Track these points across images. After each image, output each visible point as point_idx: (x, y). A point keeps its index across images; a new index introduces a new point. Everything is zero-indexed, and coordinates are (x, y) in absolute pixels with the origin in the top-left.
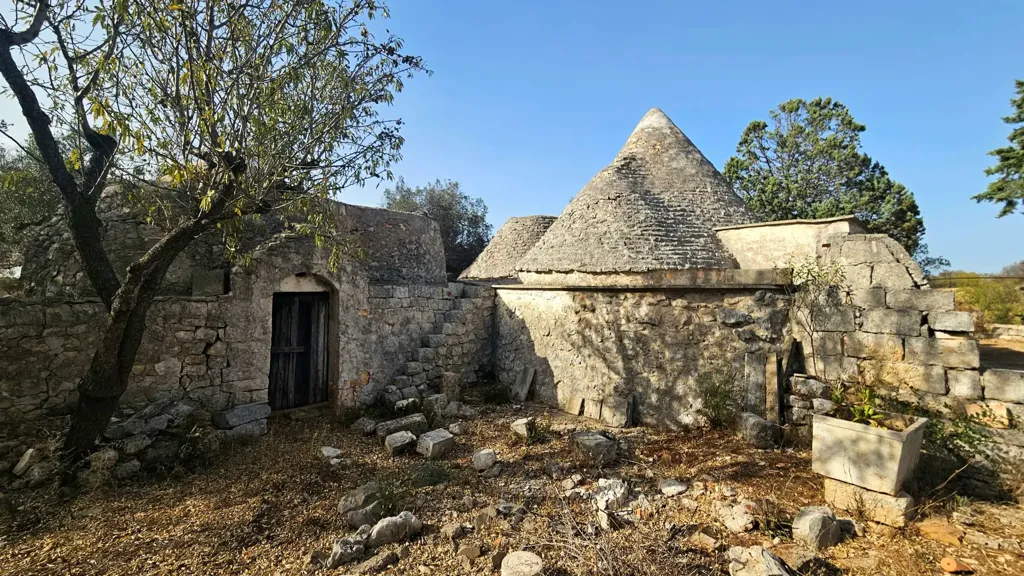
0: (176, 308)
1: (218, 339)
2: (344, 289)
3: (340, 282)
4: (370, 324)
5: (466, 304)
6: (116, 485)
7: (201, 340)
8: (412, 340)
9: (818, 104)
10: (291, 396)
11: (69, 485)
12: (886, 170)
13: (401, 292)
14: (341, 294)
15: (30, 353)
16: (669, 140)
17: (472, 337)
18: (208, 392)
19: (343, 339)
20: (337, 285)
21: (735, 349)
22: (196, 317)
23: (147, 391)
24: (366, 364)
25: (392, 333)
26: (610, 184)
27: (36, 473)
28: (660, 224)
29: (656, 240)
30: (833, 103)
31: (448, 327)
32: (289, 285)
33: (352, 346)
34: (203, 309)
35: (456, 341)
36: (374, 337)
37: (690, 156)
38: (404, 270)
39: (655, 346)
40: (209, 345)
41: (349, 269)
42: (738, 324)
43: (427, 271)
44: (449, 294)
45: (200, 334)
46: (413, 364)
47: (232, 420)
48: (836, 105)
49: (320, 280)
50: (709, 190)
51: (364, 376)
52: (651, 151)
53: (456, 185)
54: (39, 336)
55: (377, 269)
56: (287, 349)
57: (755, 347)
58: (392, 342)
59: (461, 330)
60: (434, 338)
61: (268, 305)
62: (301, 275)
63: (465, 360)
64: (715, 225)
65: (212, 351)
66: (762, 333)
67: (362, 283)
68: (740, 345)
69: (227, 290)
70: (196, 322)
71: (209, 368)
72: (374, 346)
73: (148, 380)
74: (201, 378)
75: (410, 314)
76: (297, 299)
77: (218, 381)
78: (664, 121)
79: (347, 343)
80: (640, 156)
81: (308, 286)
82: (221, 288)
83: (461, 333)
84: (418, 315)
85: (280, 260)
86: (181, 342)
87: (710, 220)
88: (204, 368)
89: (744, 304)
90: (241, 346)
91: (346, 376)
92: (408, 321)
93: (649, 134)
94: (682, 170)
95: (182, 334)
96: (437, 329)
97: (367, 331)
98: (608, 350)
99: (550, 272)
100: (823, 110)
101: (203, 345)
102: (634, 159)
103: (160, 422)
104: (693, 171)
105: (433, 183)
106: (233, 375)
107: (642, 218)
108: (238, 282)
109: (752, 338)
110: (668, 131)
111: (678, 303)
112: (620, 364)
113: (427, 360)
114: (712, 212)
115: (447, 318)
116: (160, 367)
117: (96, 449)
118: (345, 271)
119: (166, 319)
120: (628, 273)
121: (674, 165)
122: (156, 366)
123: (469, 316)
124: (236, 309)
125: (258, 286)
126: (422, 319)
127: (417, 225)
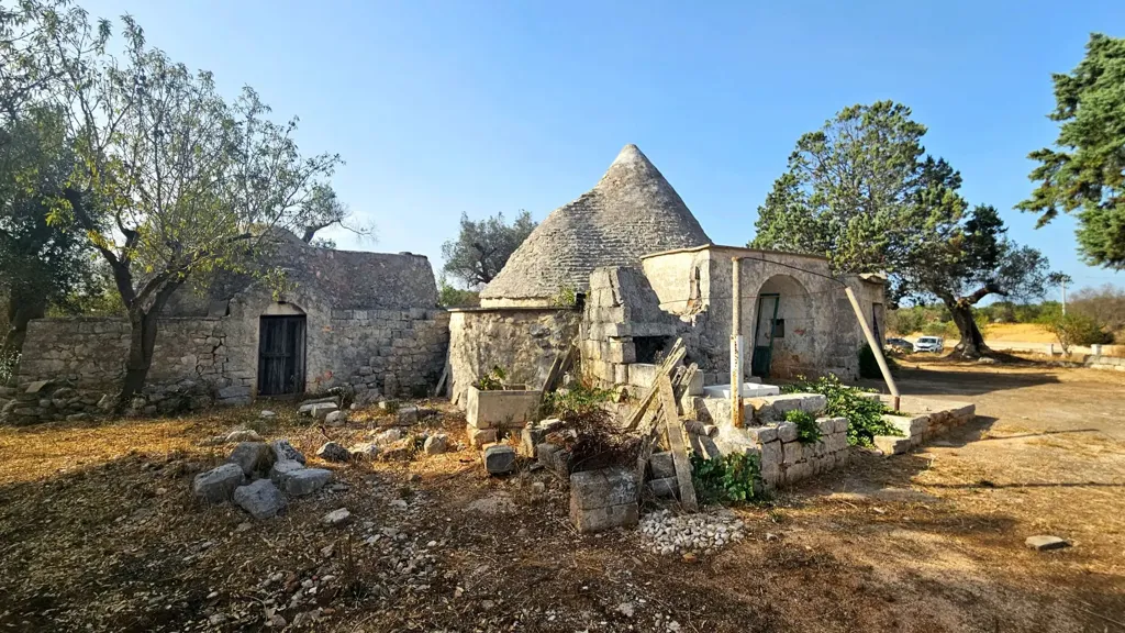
0: (195, 324)
1: (221, 344)
2: (310, 313)
3: (307, 308)
4: (332, 338)
5: (419, 326)
6: (142, 415)
7: (209, 345)
8: (369, 350)
9: (876, 109)
10: (282, 386)
11: (118, 412)
13: (361, 315)
14: (308, 316)
15: (114, 347)
16: (630, 175)
17: (423, 349)
18: (214, 377)
19: (309, 348)
20: (305, 310)
21: (536, 354)
22: (206, 330)
23: (176, 373)
24: (328, 366)
25: (352, 345)
26: (554, 222)
27: (106, 406)
28: (582, 255)
29: (570, 270)
30: (894, 105)
31: (399, 342)
32: (273, 310)
33: (317, 352)
34: (212, 325)
35: (406, 352)
36: (335, 347)
37: (646, 189)
39: (493, 353)
40: (215, 348)
41: (314, 298)
42: (539, 336)
44: (407, 317)
45: (209, 340)
46: (365, 368)
47: (223, 393)
48: (899, 108)
49: (296, 308)
50: (652, 220)
51: (326, 374)
52: (611, 187)
54: (119, 338)
56: (278, 355)
57: (550, 351)
58: (351, 352)
59: (412, 344)
60: (384, 350)
61: (257, 323)
62: (282, 303)
63: (415, 367)
64: (645, 254)
65: (217, 352)
66: (553, 342)
67: (325, 309)
68: (540, 351)
69: (228, 313)
70: (206, 333)
71: (215, 362)
72: (335, 353)
73: (177, 367)
74: (210, 368)
75: (368, 331)
76: (285, 320)
77: (220, 370)
78: (632, 157)
79: (313, 350)
80: (599, 192)
81: (287, 311)
82: (224, 313)
83: (414, 346)
84: (377, 332)
85: (262, 293)
86: (197, 345)
87: (641, 249)
88: (211, 361)
89: (547, 321)
90: (236, 349)
91: (311, 376)
92: (366, 337)
93: (616, 170)
94: (632, 204)
95: (198, 340)
96: (390, 343)
97: (329, 342)
98: (472, 356)
99: (491, 298)
100: (882, 116)
101: (211, 348)
102: (593, 196)
103: (176, 388)
104: (643, 204)
106: (230, 367)
107: (567, 251)
108: (233, 308)
109: (547, 346)
110: (632, 167)
112: (477, 367)
113: (378, 366)
114: (646, 241)
115: (401, 334)
116: (184, 359)
117: (134, 396)
118: (310, 298)
119: (188, 330)
121: (627, 199)
122: (182, 359)
123: (421, 334)
124: (232, 324)
125: (247, 311)
126: (379, 335)
127: (397, 263)
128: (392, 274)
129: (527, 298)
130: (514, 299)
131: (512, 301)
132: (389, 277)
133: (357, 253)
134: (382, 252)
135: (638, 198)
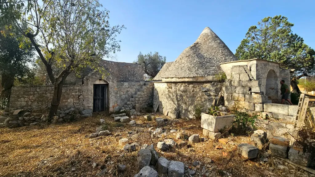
0: (72, 88)
1: (81, 95)
2: (110, 83)
3: (109, 81)
4: (117, 92)
5: (144, 87)
6: (58, 123)
7: (77, 95)
8: (129, 96)
9: (276, 18)
10: (100, 109)
11: (49, 122)
12: (303, 39)
13: (126, 84)
14: (110, 84)
15: (44, 97)
16: (210, 37)
17: (146, 95)
18: (79, 106)
19: (110, 95)
20: (109, 82)
21: (205, 98)
22: (76, 90)
23: (66, 106)
24: (116, 102)
25: (124, 94)
26: (188, 52)
27: (44, 119)
28: (200, 63)
29: (198, 68)
30: (282, 17)
31: (139, 93)
32: (98, 82)
33: (113, 97)
34: (78, 88)
35: (141, 97)
36: (118, 95)
37: (216, 41)
38: (130, 78)
39: (184, 98)
40: (79, 96)
41: (111, 78)
42: (206, 91)
43: (136, 78)
44: (140, 84)
45: (77, 93)
46: (128, 102)
47: (83, 112)
48: (283, 18)
49: (105, 81)
50: (220, 52)
51: (116, 105)
52: (203, 41)
53: (157, 53)
54: (46, 93)
55: (122, 78)
56: (98, 98)
57: (210, 97)
58: (123, 97)
59: (142, 94)
60: (134, 96)
61: (92, 87)
62: (100, 80)
63: (144, 102)
64: (220, 63)
65: (80, 97)
66: (212, 94)
67: (115, 82)
69: (83, 83)
70: (76, 91)
71: (79, 101)
72: (118, 97)
73: (67, 103)
74: (78, 103)
75: (128, 89)
76: (101, 86)
77: (81, 104)
78: (209, 31)
79: (112, 96)
80: (200, 43)
81: (102, 83)
82: (81, 83)
83: (143, 94)
84: (131, 90)
85: (94, 76)
86: (73, 95)
87: (219, 61)
88: (78, 101)
89: (208, 86)
90: (86, 96)
91: (111, 105)
92: (128, 91)
93: (204, 35)
94: (212, 46)
95: (73, 93)
96: (136, 93)
97: (117, 93)
98: (174, 99)
99: (168, 78)
100: (278, 20)
101: (78, 96)
102: (198, 44)
103: (67, 112)
104: (216, 46)
105: (149, 53)
106: (85, 103)
107: (195, 62)
108: (85, 82)
110: (210, 34)
111: (191, 86)
112: (176, 103)
113: (132, 101)
114: (220, 59)
115: (139, 90)
116: (69, 100)
117: (54, 116)
118: (110, 79)
119: (70, 90)
120: (188, 78)
121: (210, 44)
122: (68, 100)
123: (145, 90)
124: (85, 88)
125: (90, 83)
126: (132, 91)
127: (134, 66)
128: (132, 70)
129: (185, 78)
130: (179, 78)
131: (178, 79)
132: (131, 71)
133: (121, 63)
134: (129, 63)
135: (214, 44)
